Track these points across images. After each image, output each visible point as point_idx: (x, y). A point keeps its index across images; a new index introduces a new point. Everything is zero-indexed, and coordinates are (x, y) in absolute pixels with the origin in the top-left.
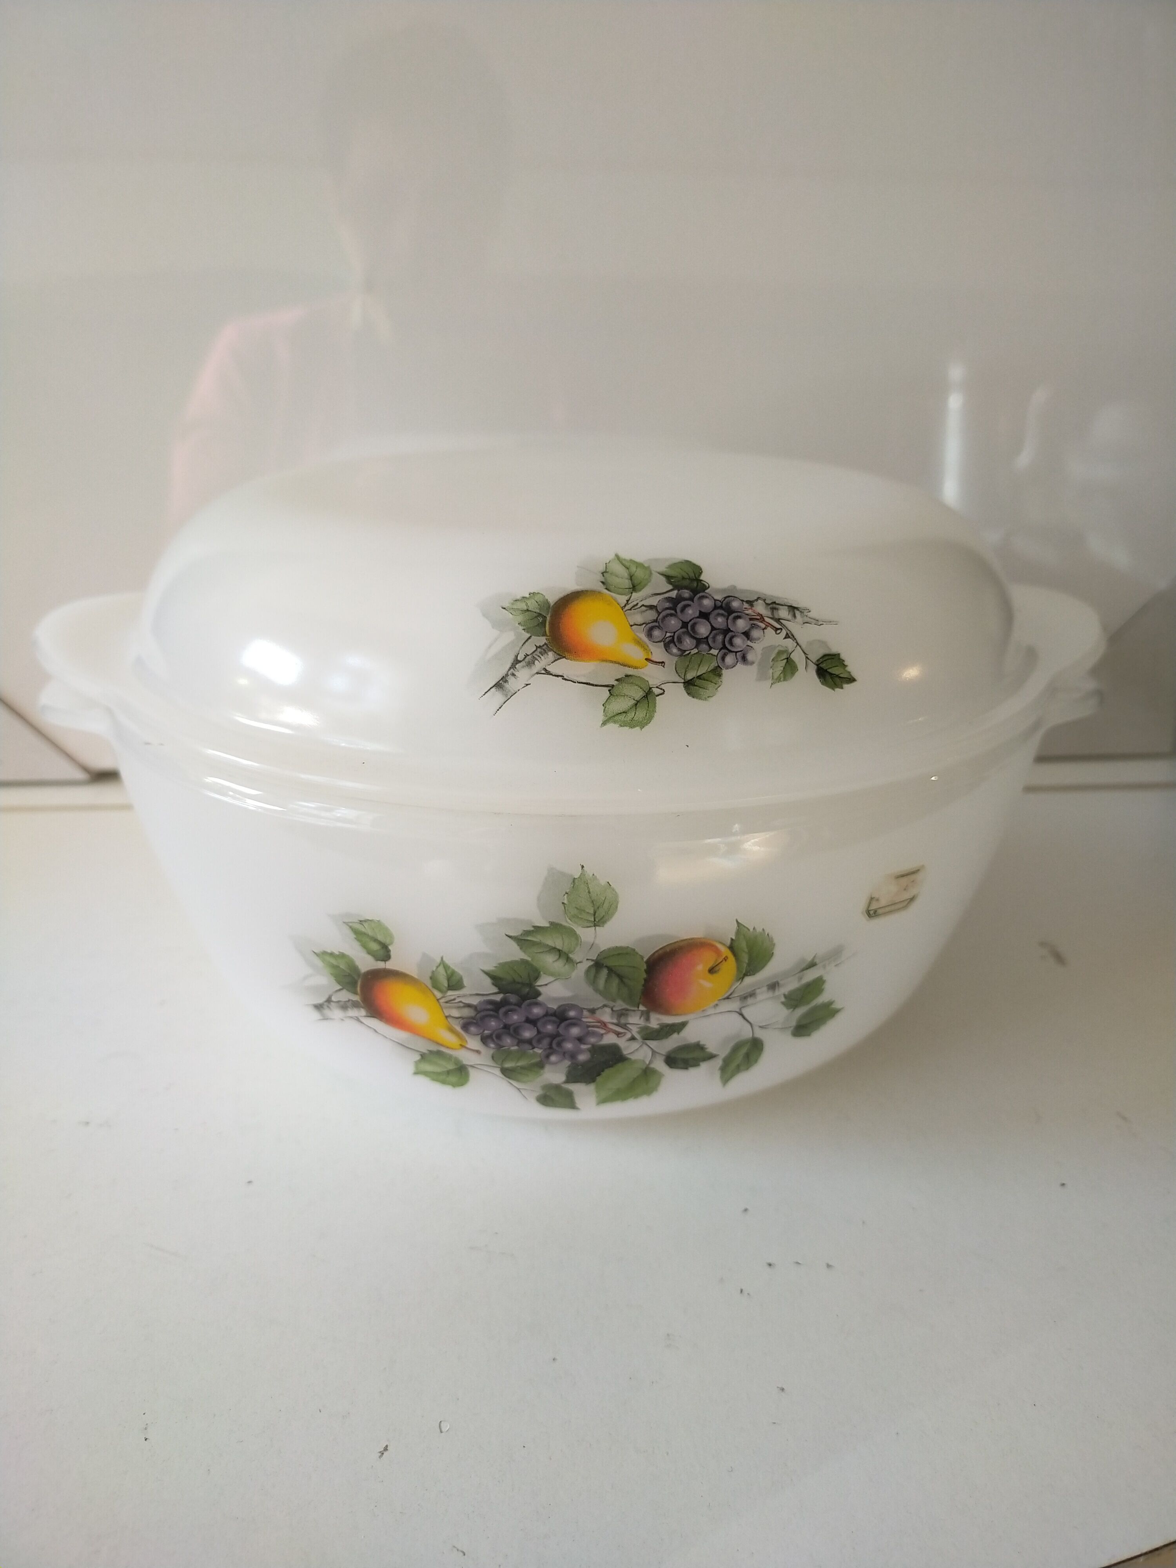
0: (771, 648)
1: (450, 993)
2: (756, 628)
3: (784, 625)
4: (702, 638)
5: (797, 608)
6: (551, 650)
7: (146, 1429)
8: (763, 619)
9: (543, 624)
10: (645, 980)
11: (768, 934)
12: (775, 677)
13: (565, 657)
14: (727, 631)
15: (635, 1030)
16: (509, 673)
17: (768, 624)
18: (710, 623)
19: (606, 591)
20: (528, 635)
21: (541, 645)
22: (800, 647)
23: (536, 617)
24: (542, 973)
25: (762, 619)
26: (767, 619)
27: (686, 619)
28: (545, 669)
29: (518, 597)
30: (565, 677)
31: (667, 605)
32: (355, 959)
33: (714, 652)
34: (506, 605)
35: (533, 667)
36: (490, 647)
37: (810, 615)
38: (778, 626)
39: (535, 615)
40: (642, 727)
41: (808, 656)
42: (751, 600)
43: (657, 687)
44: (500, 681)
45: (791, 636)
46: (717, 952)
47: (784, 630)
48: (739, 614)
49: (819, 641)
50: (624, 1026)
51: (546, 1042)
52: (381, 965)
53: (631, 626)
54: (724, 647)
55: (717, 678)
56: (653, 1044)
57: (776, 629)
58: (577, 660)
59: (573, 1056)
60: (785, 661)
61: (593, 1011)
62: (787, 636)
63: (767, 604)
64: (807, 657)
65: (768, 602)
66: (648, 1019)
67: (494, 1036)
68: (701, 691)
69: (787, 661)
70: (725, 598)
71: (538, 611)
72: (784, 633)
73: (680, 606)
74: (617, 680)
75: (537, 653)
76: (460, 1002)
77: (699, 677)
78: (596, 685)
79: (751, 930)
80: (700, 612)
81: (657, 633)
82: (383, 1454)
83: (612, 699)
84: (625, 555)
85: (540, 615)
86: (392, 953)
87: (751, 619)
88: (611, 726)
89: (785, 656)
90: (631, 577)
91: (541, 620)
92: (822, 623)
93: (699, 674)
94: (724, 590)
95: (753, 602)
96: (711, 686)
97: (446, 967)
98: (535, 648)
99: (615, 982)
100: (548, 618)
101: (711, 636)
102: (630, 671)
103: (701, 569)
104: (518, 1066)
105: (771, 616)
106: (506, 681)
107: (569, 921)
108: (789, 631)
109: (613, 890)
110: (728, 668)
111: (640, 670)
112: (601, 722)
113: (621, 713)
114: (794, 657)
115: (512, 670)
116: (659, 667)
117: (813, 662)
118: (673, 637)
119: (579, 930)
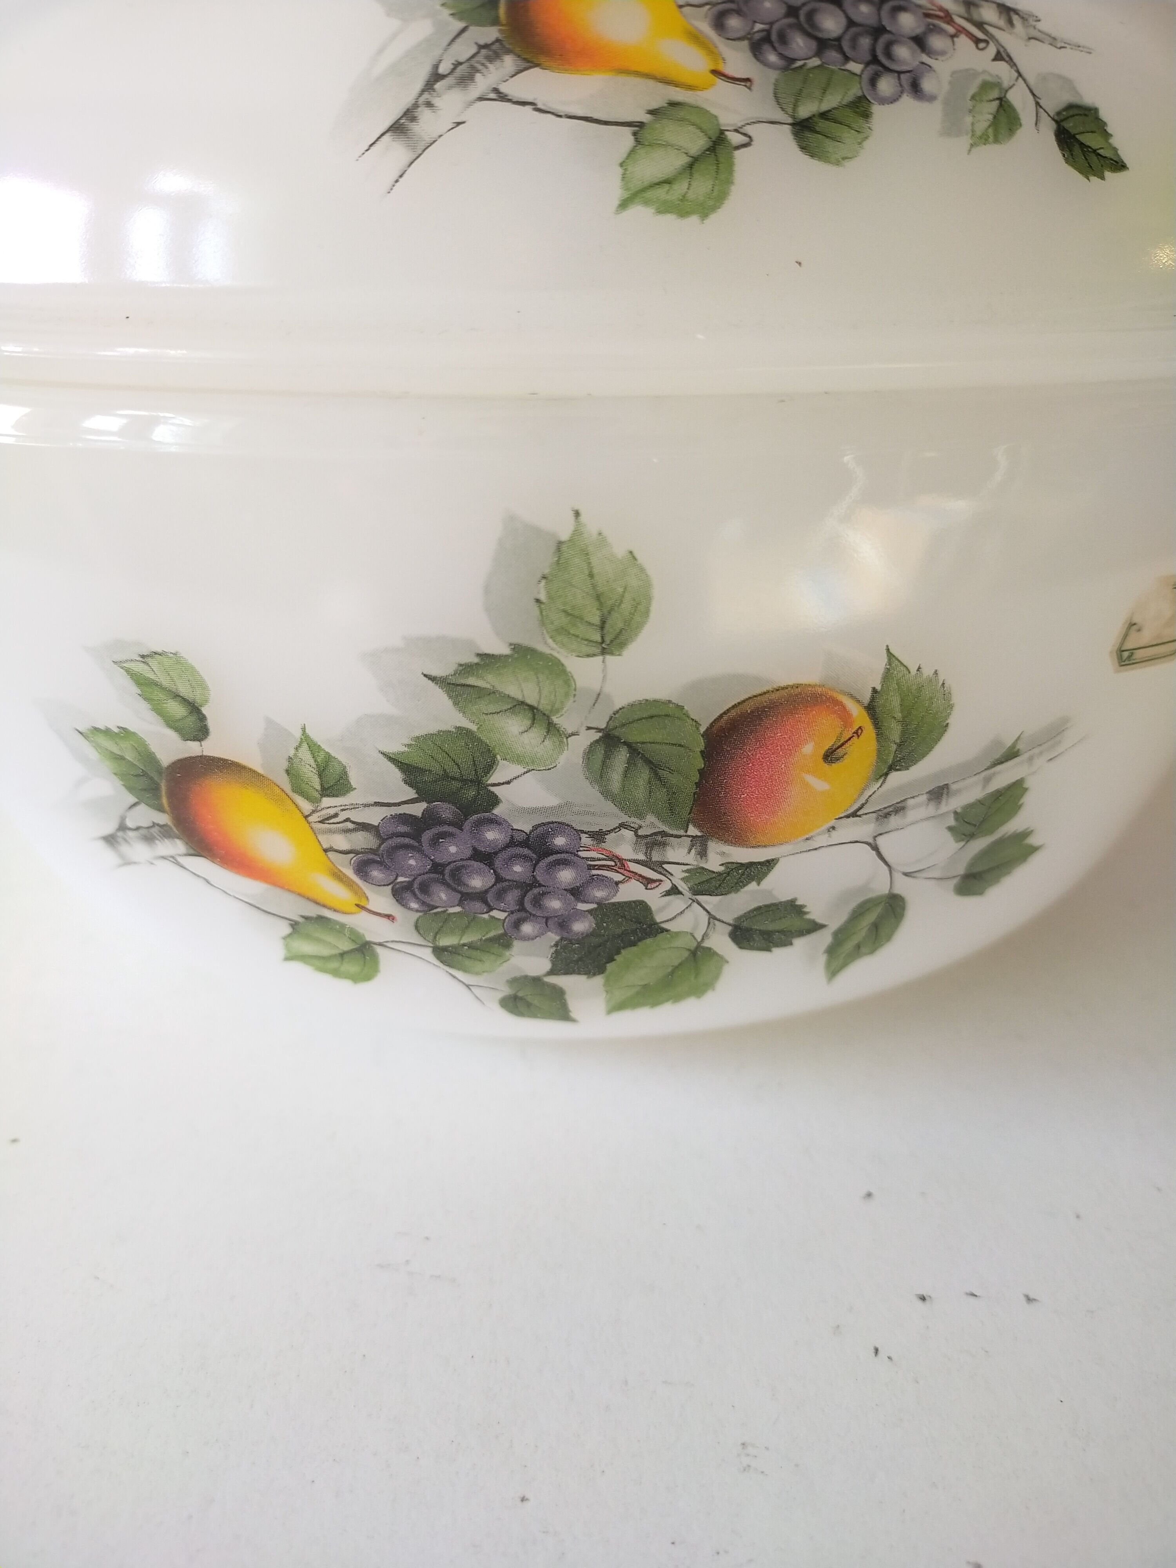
0: (969, 74)
1: (327, 801)
2: (938, 33)
3: (991, 35)
4: (830, 39)
5: (1016, 12)
6: (509, 52)
8: (951, 18)
9: (493, 4)
10: (701, 772)
11: (943, 684)
12: (978, 133)
13: (537, 65)
14: (878, 31)
15: (678, 873)
16: (422, 100)
17: (961, 29)
18: (844, 12)
20: (460, 25)
21: (489, 42)
22: (1024, 80)
24: (498, 757)
25: (948, 17)
26: (958, 20)
28: (496, 90)
30: (540, 106)
32: (148, 741)
33: (855, 67)
35: (472, 87)
36: (381, 51)
37: (1041, 27)
38: (980, 35)
40: (704, 215)
41: (1042, 102)
43: (736, 131)
44: (400, 119)
45: (1006, 59)
46: (845, 716)
47: (991, 44)
48: (902, 3)
49: (1060, 77)
50: (658, 866)
51: (512, 897)
52: (193, 749)
53: (680, 8)
54: (875, 60)
55: (861, 121)
56: (710, 901)
57: (977, 41)
58: (566, 71)
59: (563, 924)
60: (997, 103)
61: (599, 836)
62: (998, 57)
64: (1037, 104)
66: (703, 854)
67: (416, 886)
68: (829, 145)
69: (1001, 105)
72: (992, 50)
74: (651, 112)
75: (480, 58)
76: (347, 820)
77: (824, 115)
78: (606, 123)
79: (913, 671)
81: (734, 22)
83: (641, 151)
86: (211, 723)
87: (927, 15)
88: (640, 212)
89: (995, 94)
92: (1063, 45)
93: (825, 107)
96: (848, 136)
97: (314, 748)
98: (474, 50)
99: (643, 775)
101: (847, 37)
102: (679, 95)
104: (464, 945)
105: (966, 15)
106: (414, 119)
107: (550, 641)
108: (1003, 47)
109: (642, 570)
110: (883, 101)
111: (699, 93)
112: (617, 203)
113: (659, 184)
114: (1012, 96)
115: (426, 96)
116: (741, 88)
117: (1049, 115)
118: (768, 32)
119: (571, 663)
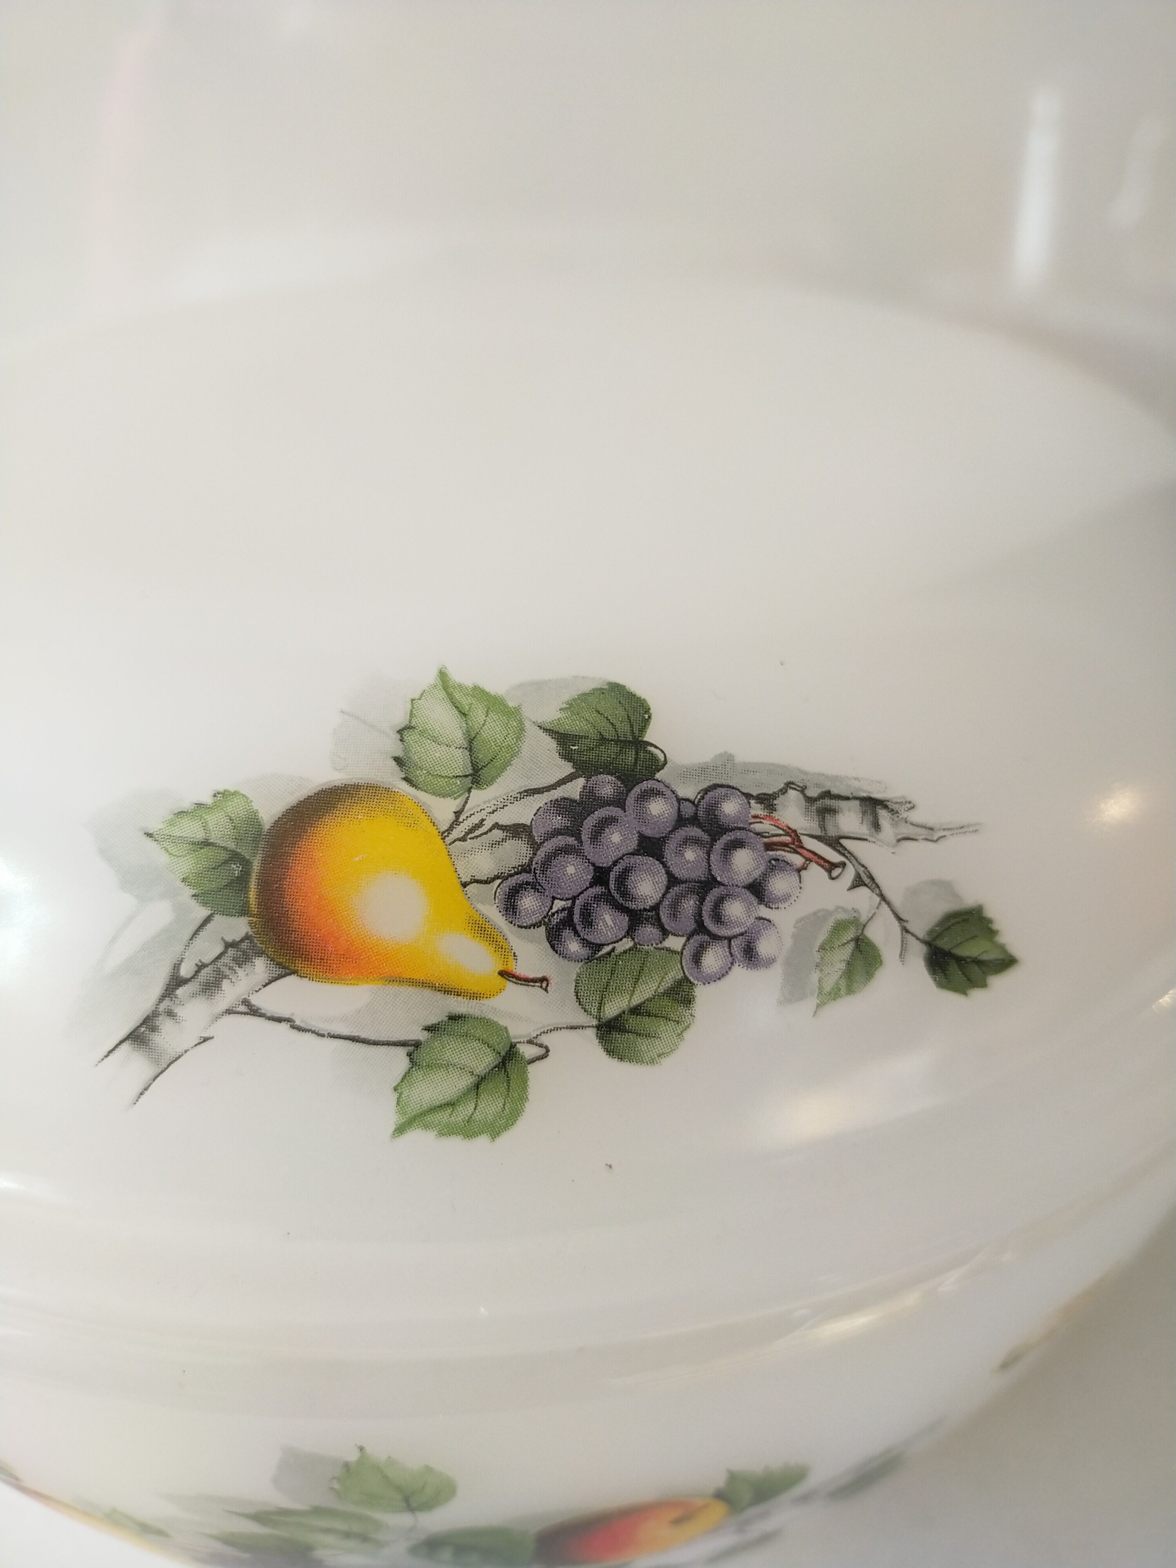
0: (818, 917)
2: (782, 870)
3: (849, 853)
4: (645, 910)
5: (883, 804)
6: (260, 953)
8: (800, 841)
9: (242, 881)
10: (539, 1548)
12: (827, 988)
13: (294, 972)
14: (708, 883)
16: (162, 1007)
17: (810, 856)
18: (664, 865)
19: (404, 787)
20: (204, 912)
21: (238, 939)
22: (889, 903)
23: (226, 862)
24: (316, 1547)
25: (795, 843)
26: (810, 844)
27: (604, 861)
28: (246, 1002)
29: (186, 805)
30: (298, 1023)
31: (558, 821)
33: (675, 943)
34: (155, 826)
35: (218, 997)
36: (114, 940)
37: (915, 816)
38: (834, 856)
39: (224, 856)
40: (494, 1135)
41: (909, 926)
42: (770, 791)
43: (530, 1042)
44: (139, 1027)
45: (867, 880)
46: (688, 1505)
47: (849, 866)
48: (738, 834)
49: (934, 883)
53: (465, 885)
54: (700, 928)
55: (681, 1009)
57: (830, 867)
58: (327, 980)
60: (852, 945)
62: (858, 883)
63: (810, 800)
64: (905, 930)
65: (813, 793)
68: (643, 1045)
69: (857, 946)
70: (706, 791)
71: (231, 845)
72: (849, 874)
73: (590, 822)
74: (428, 1029)
75: (226, 960)
77: (636, 1011)
78: (376, 1043)
79: (759, 1471)
80: (642, 838)
81: (528, 902)
83: (418, 1074)
84: (461, 676)
85: (235, 857)
87: (769, 847)
88: (417, 1137)
89: (850, 934)
90: (471, 743)
91: (236, 869)
92: (942, 833)
93: (636, 1000)
94: (703, 769)
95: (774, 796)
96: (665, 1029)
98: (219, 949)
100: (256, 865)
101: (666, 902)
102: (460, 1006)
103: (647, 710)
105: (818, 832)
106: (154, 1029)
107: (353, 1506)
108: (863, 866)
109: (441, 1474)
110: (708, 980)
111: (485, 1001)
112: (392, 1128)
113: (441, 1107)
114: (872, 931)
115: (166, 1003)
116: (535, 991)
117: (918, 939)
118: (570, 910)
119: (378, 1515)
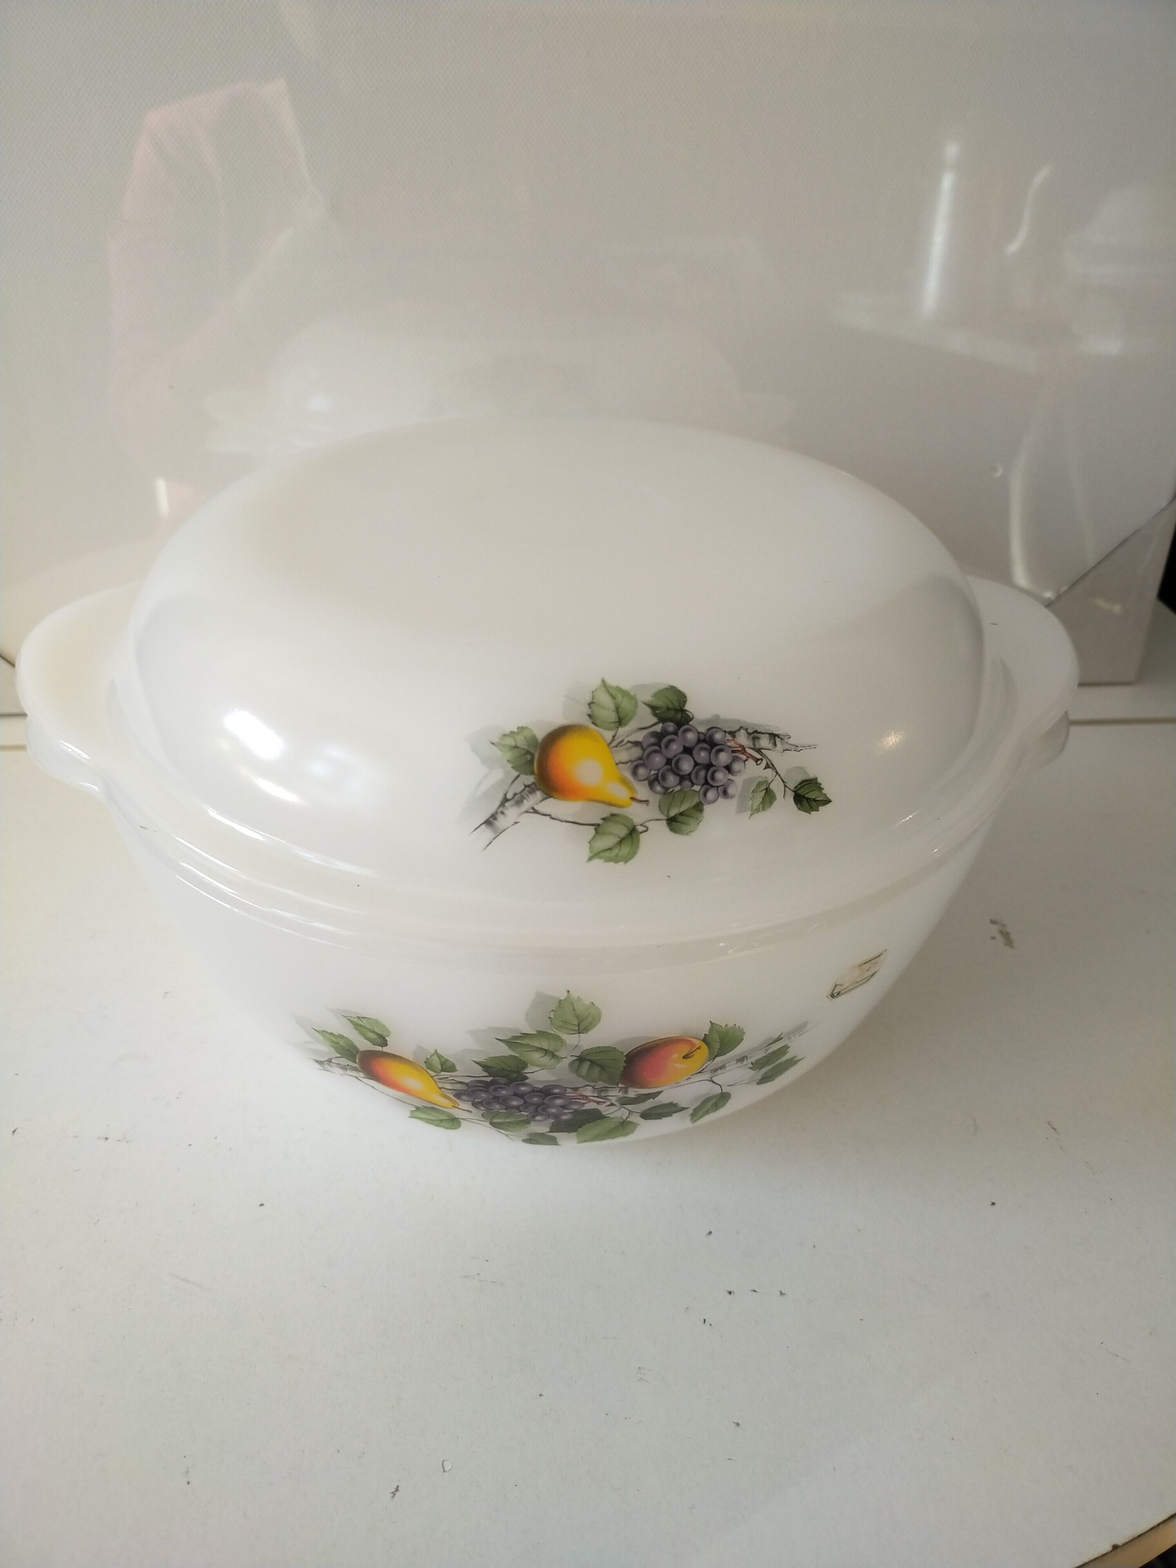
0: (751, 780)
1: (443, 1073)
2: (738, 761)
3: (765, 755)
4: (686, 775)
5: (778, 736)
6: (539, 789)
7: (187, 1472)
8: (745, 750)
9: (531, 762)
10: (624, 1067)
11: (739, 1027)
12: (755, 808)
13: (552, 797)
14: (709, 766)
15: (613, 1100)
16: (499, 811)
17: (749, 756)
18: (693, 758)
19: (592, 726)
20: (516, 774)
21: (530, 783)
22: (779, 776)
23: (524, 754)
24: (529, 1065)
25: (743, 750)
26: (749, 751)
27: (670, 755)
28: (533, 808)
29: (507, 732)
30: (553, 816)
31: (653, 740)
32: (353, 1041)
33: (697, 788)
34: (495, 740)
35: (522, 806)
36: (480, 783)
37: (790, 741)
38: (758, 756)
39: (523, 752)
40: (626, 862)
41: (787, 784)
42: (733, 730)
43: (641, 825)
44: (489, 818)
45: (771, 766)
46: (692, 1044)
47: (764, 760)
48: (722, 747)
49: (798, 768)
50: (605, 1098)
51: (531, 1108)
52: (379, 1049)
53: (617, 764)
54: (706, 782)
55: (699, 814)
56: (630, 1107)
57: (757, 760)
58: (565, 800)
59: (556, 1116)
60: (765, 791)
61: (576, 1089)
62: (767, 767)
63: (749, 734)
64: (785, 786)
65: (750, 731)
66: (626, 1092)
67: (484, 1103)
68: (684, 827)
69: (767, 791)
70: (709, 729)
71: (526, 748)
72: (764, 763)
73: (664, 741)
74: (604, 819)
75: (526, 791)
76: (453, 1080)
77: (681, 814)
78: (582, 824)
79: (724, 1026)
80: (685, 747)
81: (642, 771)
82: (395, 1494)
83: (598, 837)
84: (612, 682)
85: (528, 752)
86: (388, 1042)
87: (733, 752)
88: (597, 862)
89: (764, 787)
90: (617, 709)
91: (529, 757)
92: (802, 748)
93: (682, 810)
94: (707, 721)
95: (735, 732)
96: (692, 822)
97: (440, 1057)
98: (522, 788)
99: (596, 1071)
100: (536, 756)
101: (694, 772)
102: (615, 810)
103: (686, 697)
104: (506, 1122)
105: (752, 747)
106: (495, 819)
107: (555, 1030)
108: (769, 760)
109: (597, 1007)
110: (709, 803)
111: (624, 809)
112: (587, 858)
113: (606, 850)
114: (773, 787)
115: (501, 809)
116: (644, 805)
117: (791, 790)
118: (657, 775)
119: (564, 1036)
